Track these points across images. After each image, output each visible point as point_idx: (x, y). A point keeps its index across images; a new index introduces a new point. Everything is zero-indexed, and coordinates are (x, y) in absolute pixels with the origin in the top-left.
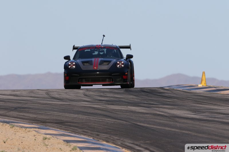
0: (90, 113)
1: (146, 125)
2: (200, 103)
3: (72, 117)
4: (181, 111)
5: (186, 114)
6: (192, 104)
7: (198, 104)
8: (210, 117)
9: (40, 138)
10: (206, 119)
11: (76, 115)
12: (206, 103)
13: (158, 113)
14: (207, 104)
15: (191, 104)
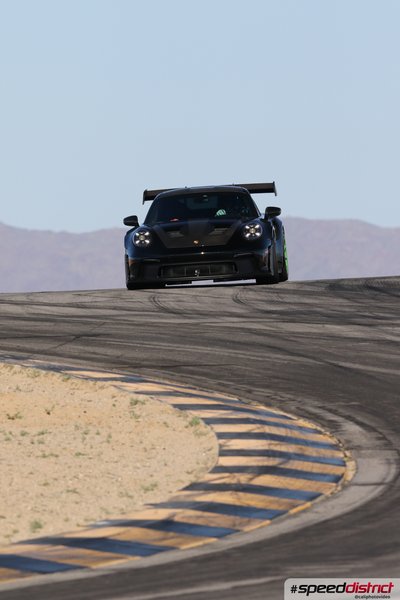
9: (124, 401)
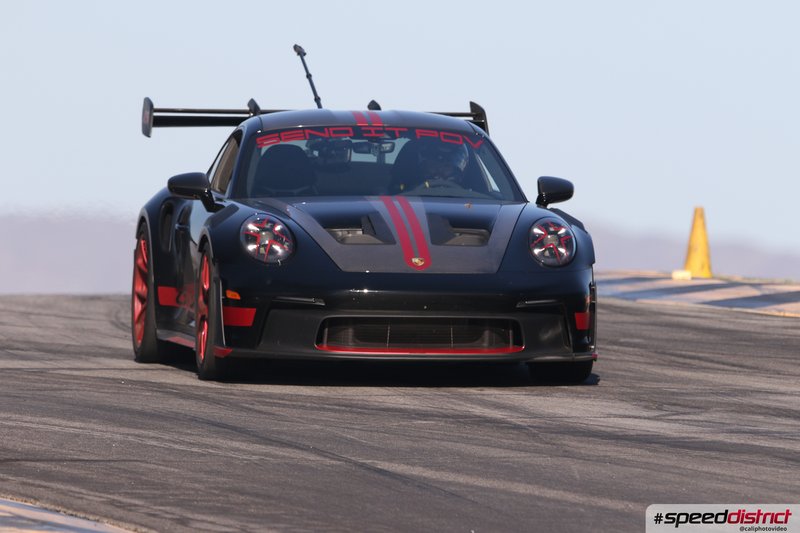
0: (142, 413)
1: (417, 471)
2: (681, 360)
3: (55, 433)
4: (588, 401)
5: (616, 416)
6: (643, 367)
7: (671, 364)
8: (732, 432)
10: (714, 442)
11: (77, 424)
12: (712, 361)
13: (478, 410)
14: (716, 366)
15: (637, 367)
